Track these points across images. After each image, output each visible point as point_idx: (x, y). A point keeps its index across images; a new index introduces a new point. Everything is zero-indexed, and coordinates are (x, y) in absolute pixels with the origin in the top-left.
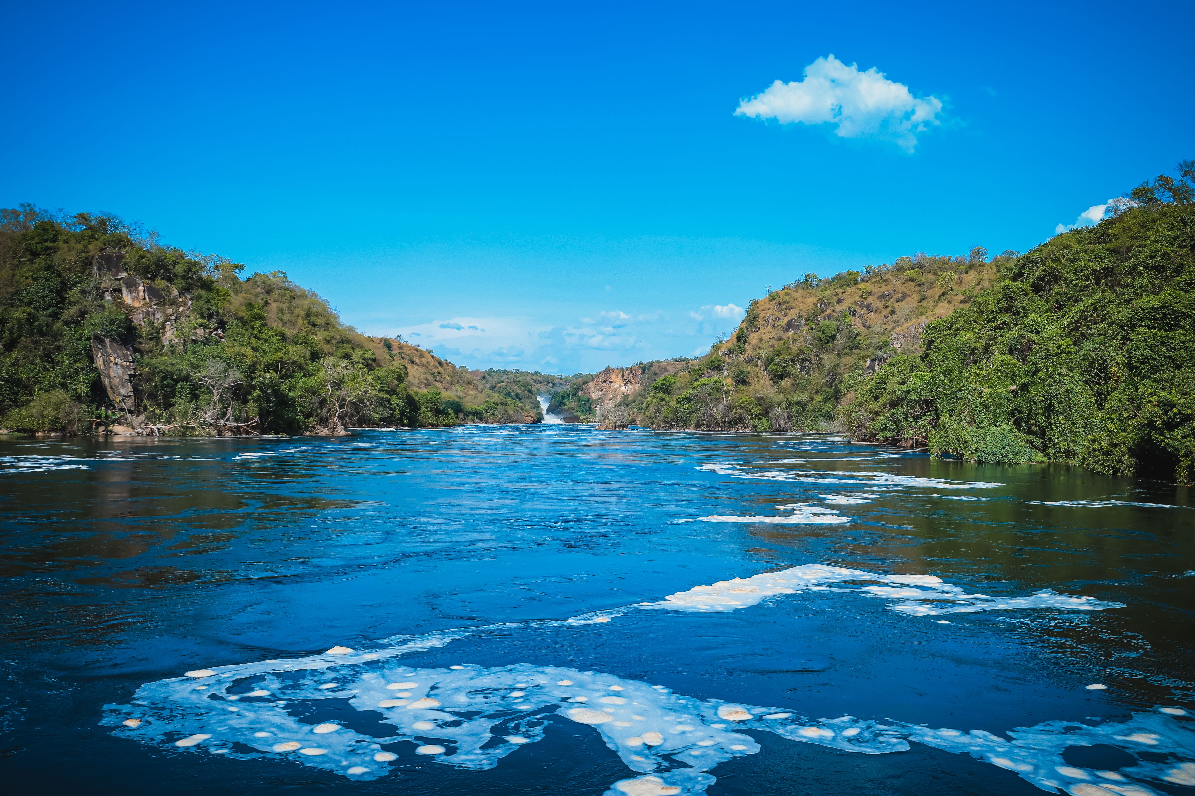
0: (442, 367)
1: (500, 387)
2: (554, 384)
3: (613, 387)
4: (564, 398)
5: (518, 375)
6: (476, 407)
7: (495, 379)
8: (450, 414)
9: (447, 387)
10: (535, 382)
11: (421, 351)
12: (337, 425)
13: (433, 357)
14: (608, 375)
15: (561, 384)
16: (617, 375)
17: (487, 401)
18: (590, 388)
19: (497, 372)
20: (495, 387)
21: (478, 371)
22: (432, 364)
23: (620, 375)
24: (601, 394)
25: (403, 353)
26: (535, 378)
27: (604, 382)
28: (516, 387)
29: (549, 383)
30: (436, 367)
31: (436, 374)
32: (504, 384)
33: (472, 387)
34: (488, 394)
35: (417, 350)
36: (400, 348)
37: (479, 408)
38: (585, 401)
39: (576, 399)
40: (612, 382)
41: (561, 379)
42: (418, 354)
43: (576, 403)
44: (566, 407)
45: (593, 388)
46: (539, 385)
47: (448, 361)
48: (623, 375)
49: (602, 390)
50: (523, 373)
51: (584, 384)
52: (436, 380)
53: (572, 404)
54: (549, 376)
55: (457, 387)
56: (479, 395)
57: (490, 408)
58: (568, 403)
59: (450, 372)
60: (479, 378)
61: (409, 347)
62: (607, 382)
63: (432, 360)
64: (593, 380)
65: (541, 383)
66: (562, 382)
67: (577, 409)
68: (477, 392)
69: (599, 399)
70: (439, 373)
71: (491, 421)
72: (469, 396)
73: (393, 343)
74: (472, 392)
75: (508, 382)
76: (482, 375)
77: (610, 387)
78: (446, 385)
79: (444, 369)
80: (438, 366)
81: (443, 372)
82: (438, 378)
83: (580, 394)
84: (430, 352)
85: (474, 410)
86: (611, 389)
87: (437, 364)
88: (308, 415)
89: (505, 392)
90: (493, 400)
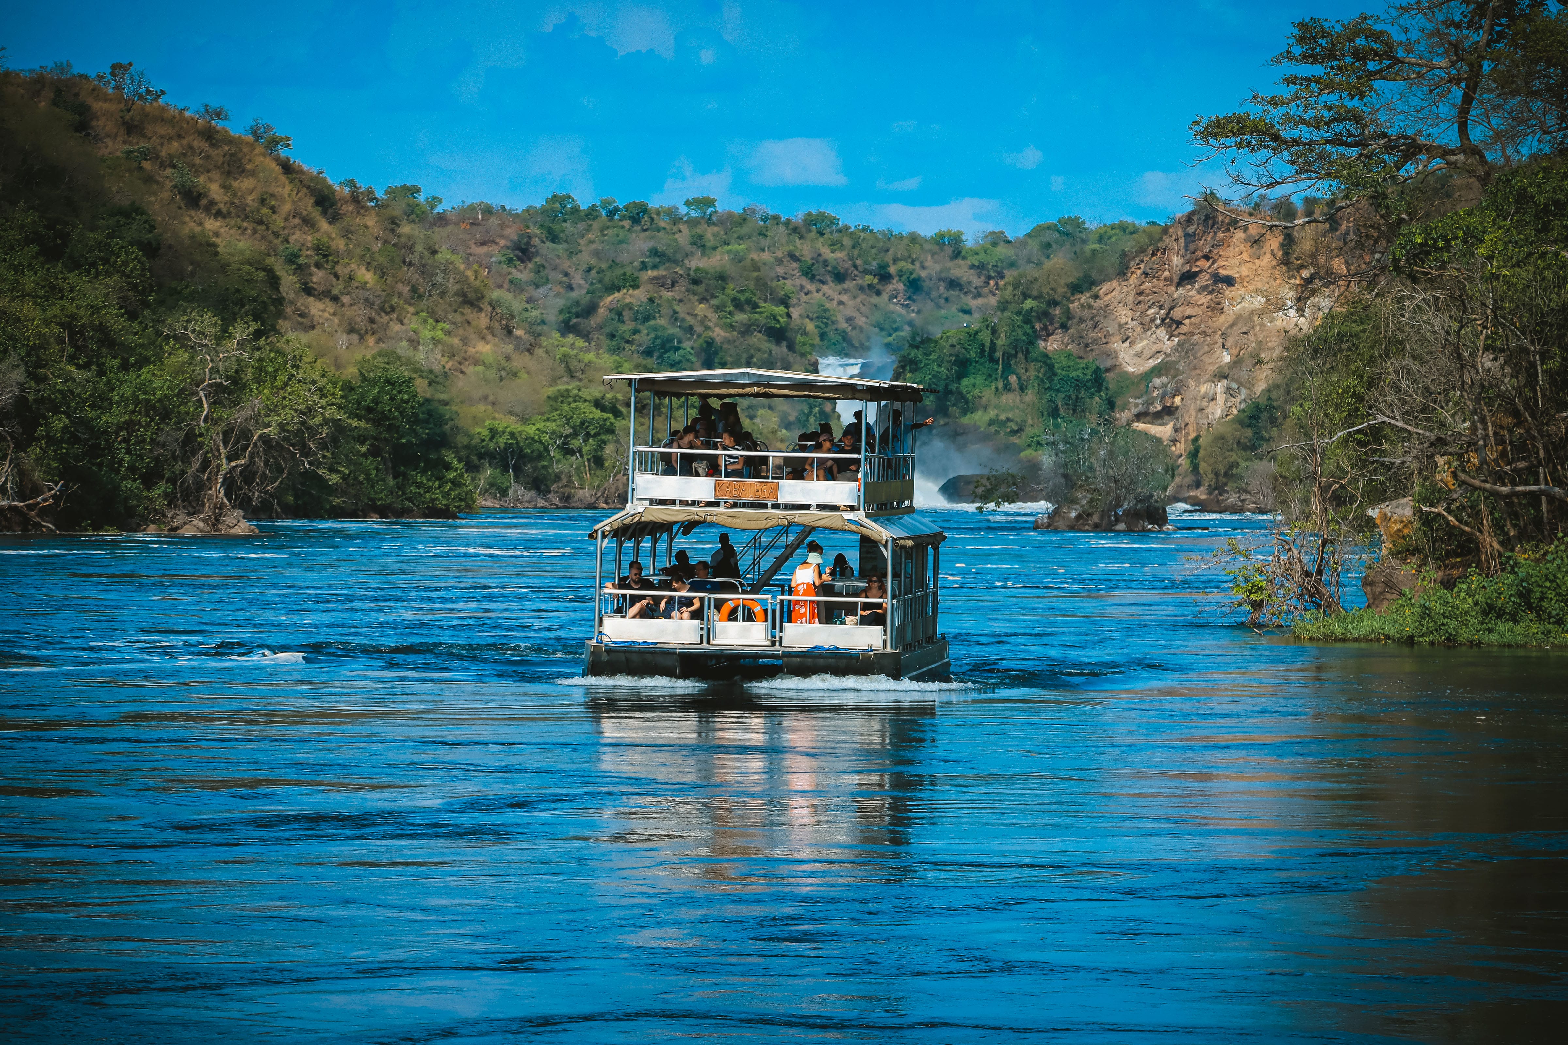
0: (334, 219)
1: (618, 313)
2: (914, 285)
3: (1232, 310)
4: (962, 366)
5: (710, 233)
6: (511, 424)
7: (586, 258)
8: (448, 467)
9: (362, 324)
10: (809, 273)
11: (231, 141)
12: (220, 508)
13: (287, 167)
14: (1204, 245)
15: (953, 284)
16: (1257, 242)
17: (562, 397)
18: (1106, 311)
19: (591, 215)
20: (590, 310)
21: (488, 211)
22: (287, 207)
23: (1274, 242)
24: (1168, 345)
25: (145, 155)
26: (805, 249)
27: (1188, 277)
28: (701, 309)
29: (885, 277)
30: (308, 222)
31: (308, 256)
32: (637, 297)
33: (483, 320)
34: (565, 360)
35: (210, 135)
36: (133, 128)
37: (531, 430)
38: (1078, 384)
39: (1032, 372)
40: (1229, 281)
41: (957, 254)
42: (218, 154)
43: (1030, 396)
44: (979, 418)
45: (1124, 315)
46: (831, 289)
47: (362, 185)
48: (1289, 241)
49: (1172, 324)
50: (743, 219)
51: (1076, 288)
52: (308, 290)
53: (1008, 399)
54: (888, 237)
55: (413, 323)
56: (520, 361)
57: (582, 428)
58: (988, 394)
59: (376, 247)
60: (495, 253)
61: (171, 121)
62: (1204, 280)
63: (285, 189)
64: (1122, 273)
65: (840, 277)
66: (961, 271)
67: (1035, 428)
68: (509, 348)
69: (1157, 371)
70: (324, 252)
71: (585, 494)
72: (470, 370)
73: (98, 106)
74: (485, 349)
75: (659, 282)
76: (512, 233)
77: (1216, 308)
78: (359, 313)
79: (347, 233)
80: (316, 214)
81: (340, 244)
82: (318, 277)
83: (1053, 345)
84: (275, 142)
85: (502, 440)
86: (1222, 321)
87: (308, 206)
88: (150, 479)
89: (644, 337)
90: (596, 392)
